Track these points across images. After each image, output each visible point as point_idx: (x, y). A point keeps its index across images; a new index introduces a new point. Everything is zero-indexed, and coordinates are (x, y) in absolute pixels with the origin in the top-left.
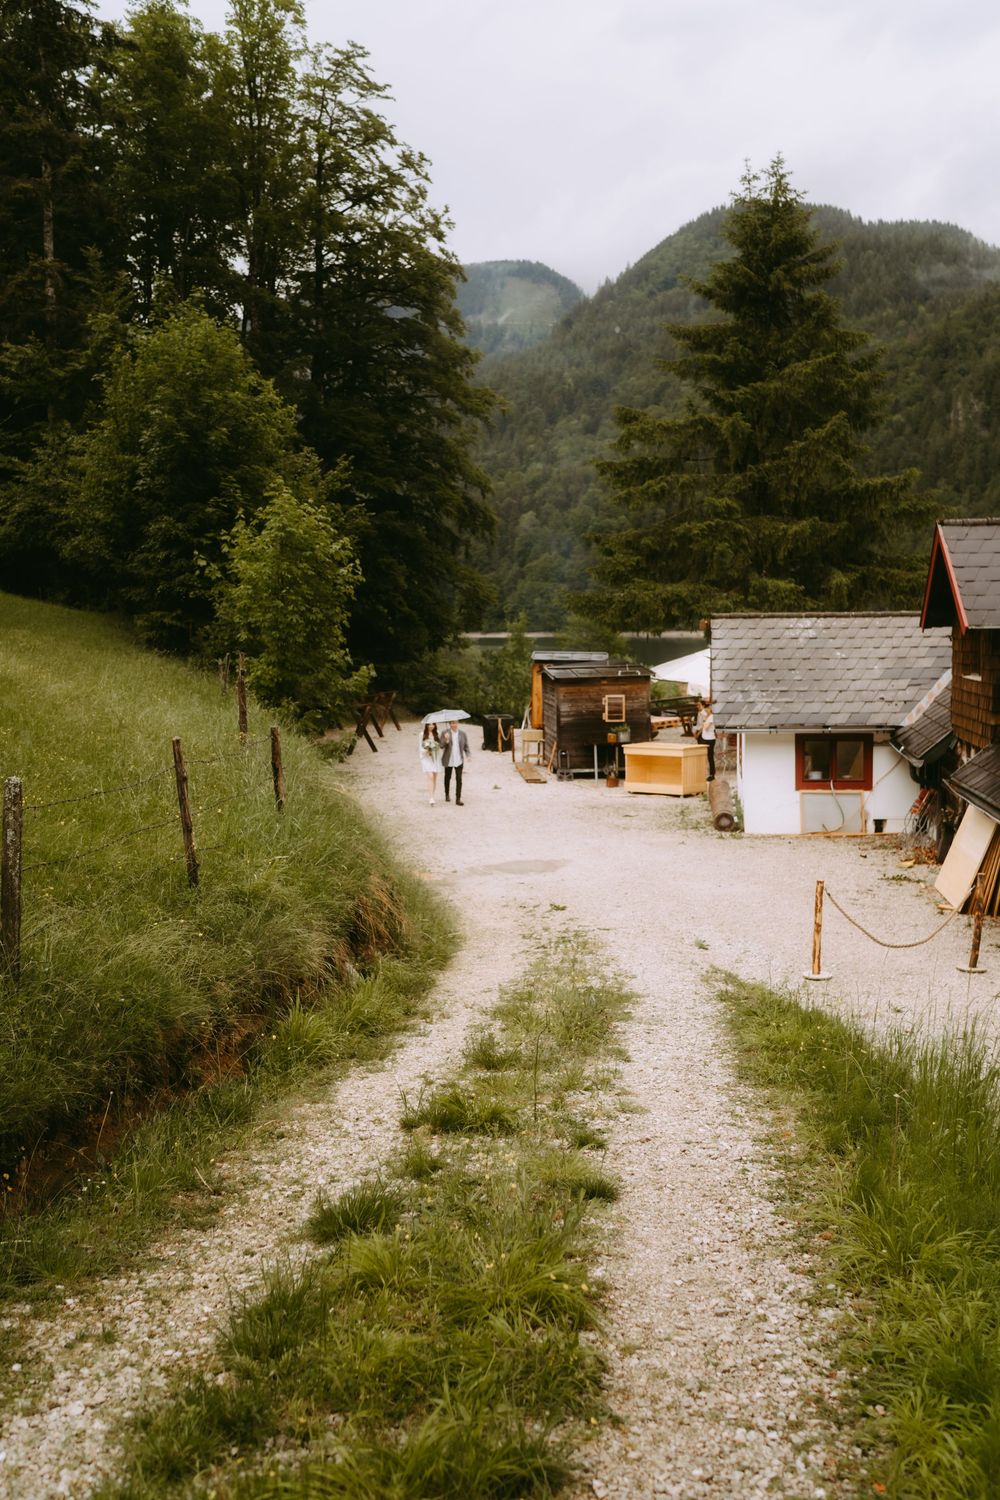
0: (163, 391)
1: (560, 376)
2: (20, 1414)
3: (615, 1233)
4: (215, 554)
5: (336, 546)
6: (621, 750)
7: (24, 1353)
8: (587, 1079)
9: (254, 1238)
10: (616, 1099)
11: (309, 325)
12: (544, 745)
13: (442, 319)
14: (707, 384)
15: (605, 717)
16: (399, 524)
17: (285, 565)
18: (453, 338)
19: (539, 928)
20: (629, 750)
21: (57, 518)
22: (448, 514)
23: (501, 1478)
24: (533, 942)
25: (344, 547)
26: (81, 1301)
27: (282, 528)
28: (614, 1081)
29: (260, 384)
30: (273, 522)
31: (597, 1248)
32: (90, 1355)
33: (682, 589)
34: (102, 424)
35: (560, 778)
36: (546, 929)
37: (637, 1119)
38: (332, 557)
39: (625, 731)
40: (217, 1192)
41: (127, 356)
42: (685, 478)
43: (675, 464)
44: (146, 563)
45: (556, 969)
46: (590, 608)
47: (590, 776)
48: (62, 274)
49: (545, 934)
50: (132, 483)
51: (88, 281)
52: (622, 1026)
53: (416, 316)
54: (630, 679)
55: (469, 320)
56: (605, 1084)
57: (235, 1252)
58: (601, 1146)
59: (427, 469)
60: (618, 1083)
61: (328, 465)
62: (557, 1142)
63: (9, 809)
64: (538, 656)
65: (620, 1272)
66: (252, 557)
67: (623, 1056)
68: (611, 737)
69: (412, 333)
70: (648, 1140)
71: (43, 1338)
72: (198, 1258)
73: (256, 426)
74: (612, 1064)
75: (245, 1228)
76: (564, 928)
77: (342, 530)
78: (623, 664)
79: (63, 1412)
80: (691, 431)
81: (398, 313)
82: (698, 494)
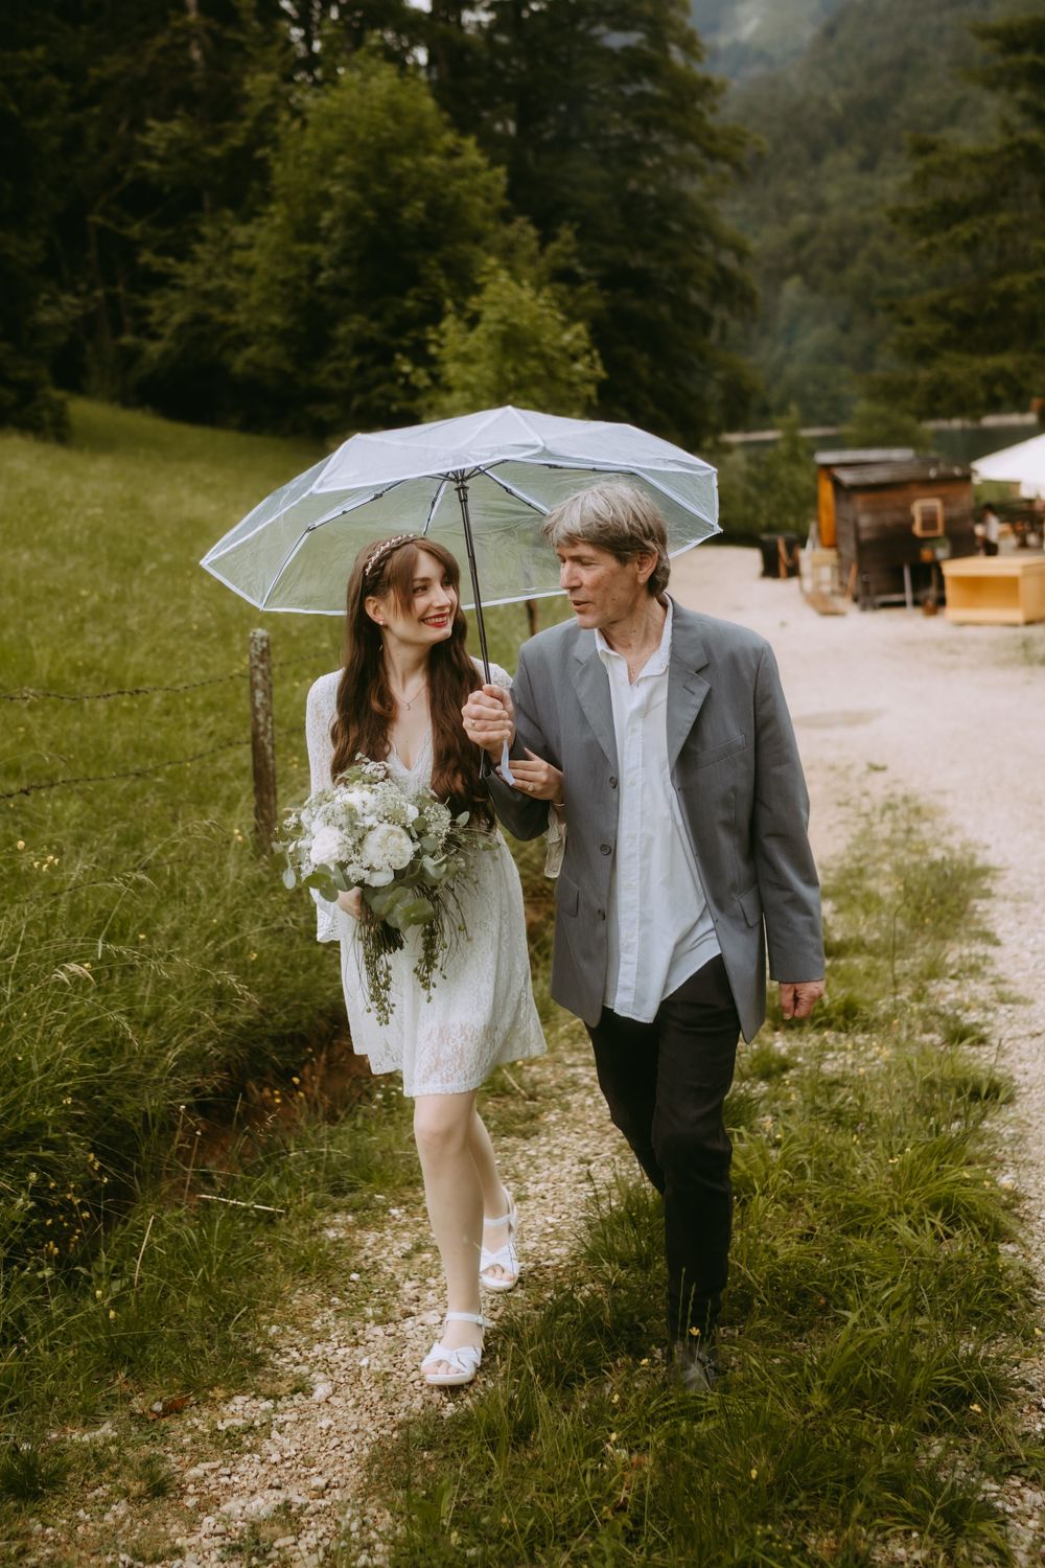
0: (343, 163)
1: (824, 103)
2: (373, 1322)
3: (1018, 1139)
4: (421, 355)
5: (567, 337)
6: (940, 570)
7: (358, 1263)
8: (952, 966)
9: (586, 1145)
10: (992, 988)
11: (509, 65)
12: (841, 568)
13: (677, 42)
14: (1022, 94)
15: (917, 529)
16: (636, 305)
17: (509, 365)
18: (689, 66)
19: (856, 793)
20: (953, 569)
21: (225, 326)
22: (698, 287)
23: (940, 1390)
24: (850, 810)
25: (578, 336)
26: (407, 1211)
27: (502, 321)
28: (984, 969)
29: (459, 145)
30: (490, 314)
31: (999, 1155)
32: (432, 1266)
33: (1007, 361)
34: (273, 208)
35: (864, 608)
36: (866, 794)
37: (1021, 1011)
38: (563, 350)
39: (943, 546)
40: (532, 1098)
41: (296, 125)
42: (1003, 218)
43: (988, 204)
44: (337, 374)
45: (887, 842)
46: (891, 392)
47: (902, 604)
48: (209, 31)
49: (865, 800)
50: (312, 277)
51: (241, 37)
52: (981, 905)
53: (640, 41)
54: (946, 480)
55: (706, 40)
56: (974, 970)
57: (567, 1162)
58: (982, 1041)
59: (667, 232)
60: (989, 970)
61: (546, 238)
62: (927, 1038)
63: (256, 667)
64: (825, 457)
65: (1031, 1181)
66: (467, 359)
67: (989, 938)
68: (926, 554)
69: (638, 64)
70: (1039, 1034)
71: (375, 1249)
72: (528, 1166)
73: (457, 197)
74: (979, 948)
75: (573, 1135)
76: (888, 792)
77: (572, 317)
78: (935, 463)
79: (418, 1322)
80: (1007, 158)
81: (616, 40)
82: (1022, 238)
